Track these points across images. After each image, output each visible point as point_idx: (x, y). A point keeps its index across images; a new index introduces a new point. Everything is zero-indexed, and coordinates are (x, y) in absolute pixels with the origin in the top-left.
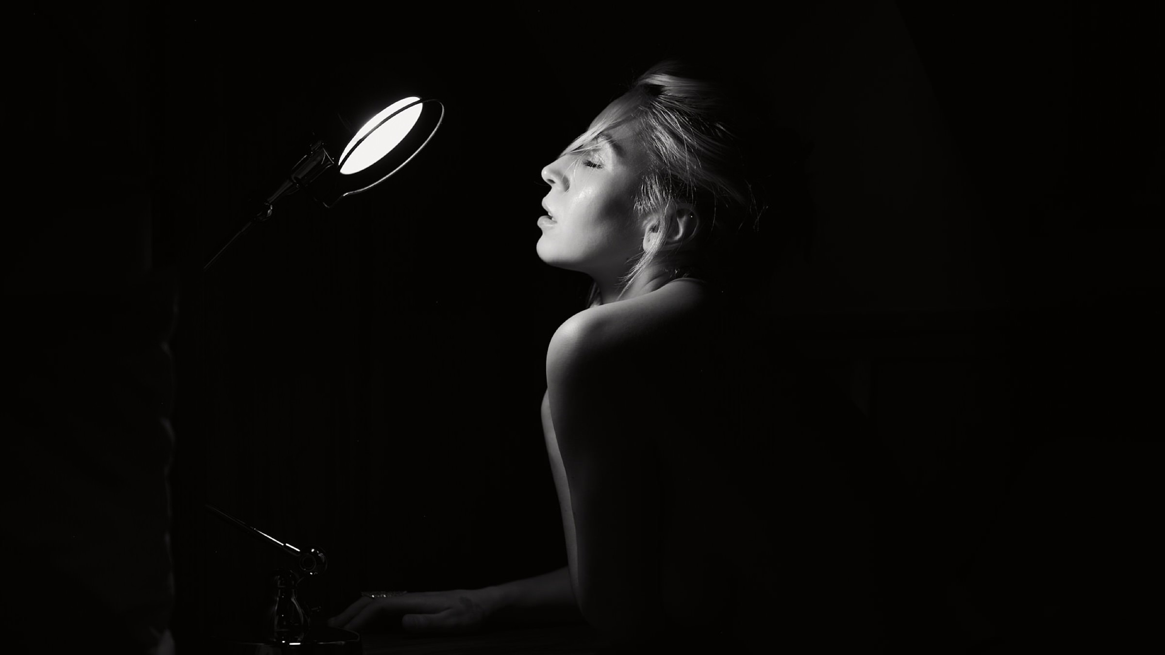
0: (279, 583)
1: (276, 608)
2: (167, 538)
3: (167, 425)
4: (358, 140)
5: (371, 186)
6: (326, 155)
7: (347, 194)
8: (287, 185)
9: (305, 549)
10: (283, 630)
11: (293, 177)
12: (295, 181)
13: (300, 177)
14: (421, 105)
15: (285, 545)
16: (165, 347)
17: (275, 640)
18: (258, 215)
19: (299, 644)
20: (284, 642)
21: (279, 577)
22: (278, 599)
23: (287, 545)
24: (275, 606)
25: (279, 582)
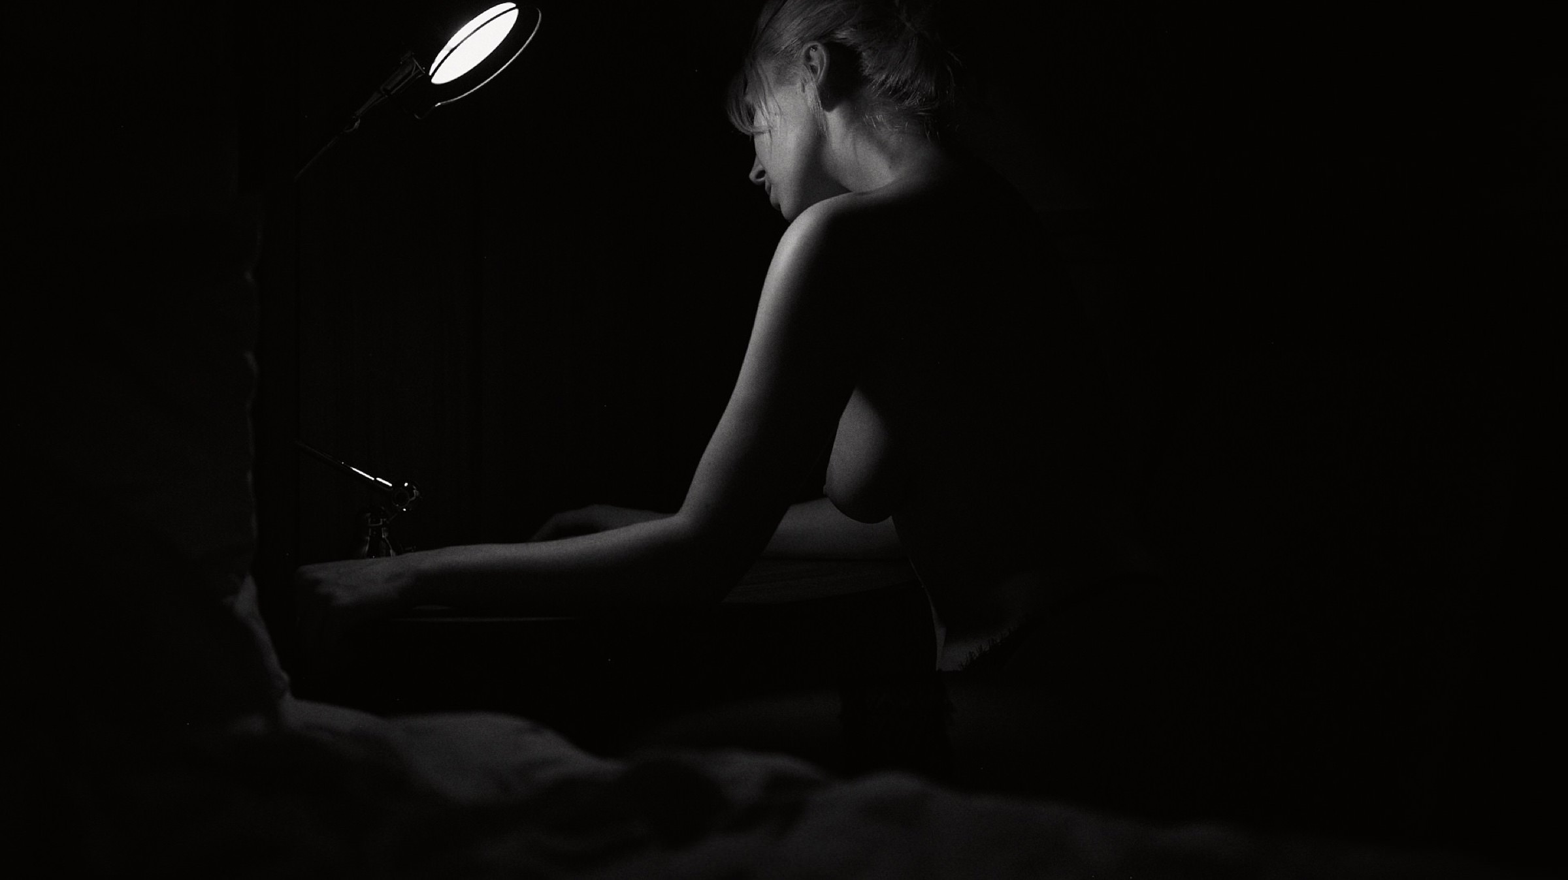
1: (367, 548)
2: (250, 477)
3: (250, 357)
4: (450, 49)
5: (464, 95)
6: (417, 66)
7: (440, 104)
8: (375, 97)
9: (397, 484)
11: (381, 89)
12: (383, 93)
13: (389, 88)
14: (516, 11)
15: (375, 479)
16: (249, 276)
18: (346, 128)
22: (369, 538)
23: (379, 479)
25: (369, 520)
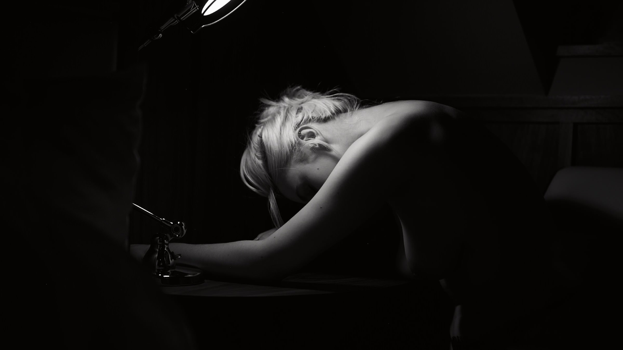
0: (158, 241)
5: (215, 22)
6: (194, 5)
7: (204, 26)
8: (172, 20)
10: (161, 268)
11: (175, 16)
12: (176, 18)
13: (179, 16)
17: (156, 274)
18: (155, 36)
19: (169, 276)
20: (160, 275)
21: (158, 237)
22: (158, 250)
24: (156, 255)
